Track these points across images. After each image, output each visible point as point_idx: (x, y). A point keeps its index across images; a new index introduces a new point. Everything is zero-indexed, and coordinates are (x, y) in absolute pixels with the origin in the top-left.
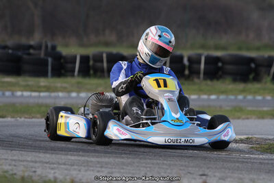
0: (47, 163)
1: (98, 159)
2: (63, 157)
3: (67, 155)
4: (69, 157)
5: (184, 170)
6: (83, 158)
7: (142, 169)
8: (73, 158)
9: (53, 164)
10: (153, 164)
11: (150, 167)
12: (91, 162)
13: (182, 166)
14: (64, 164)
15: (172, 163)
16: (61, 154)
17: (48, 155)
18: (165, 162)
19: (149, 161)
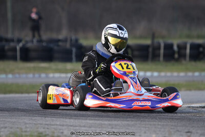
0: (71, 126)
1: (109, 122)
2: (83, 121)
3: (86, 119)
4: (88, 121)
5: (174, 129)
6: (98, 122)
7: (142, 129)
8: (91, 122)
9: (76, 126)
10: (151, 125)
11: (148, 127)
12: (104, 124)
13: (172, 125)
14: (84, 126)
15: (165, 123)
16: (82, 119)
17: (72, 120)
18: (160, 123)
19: (147, 123)
